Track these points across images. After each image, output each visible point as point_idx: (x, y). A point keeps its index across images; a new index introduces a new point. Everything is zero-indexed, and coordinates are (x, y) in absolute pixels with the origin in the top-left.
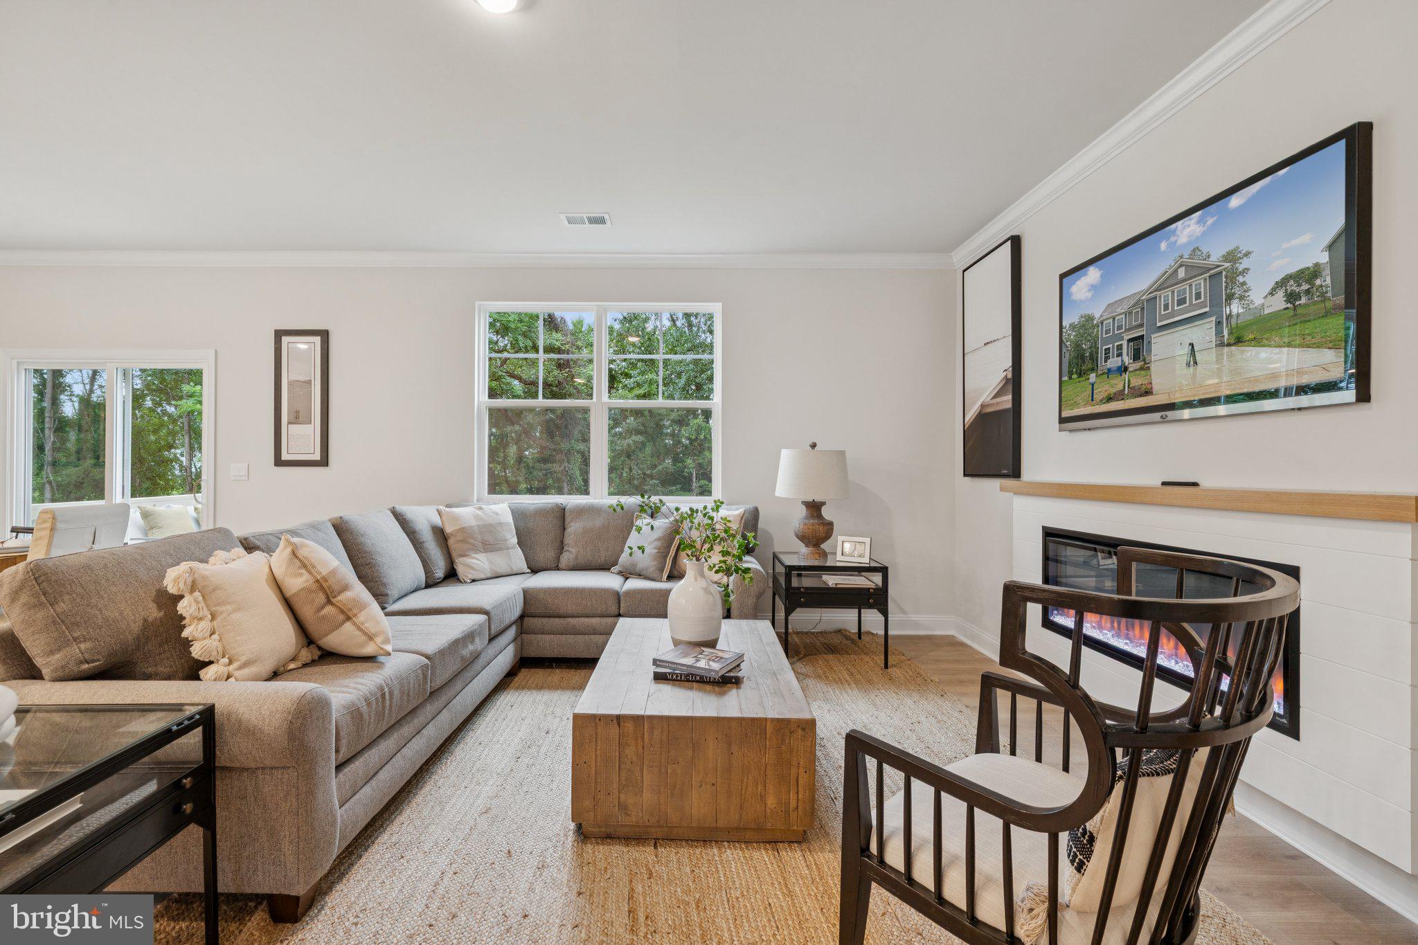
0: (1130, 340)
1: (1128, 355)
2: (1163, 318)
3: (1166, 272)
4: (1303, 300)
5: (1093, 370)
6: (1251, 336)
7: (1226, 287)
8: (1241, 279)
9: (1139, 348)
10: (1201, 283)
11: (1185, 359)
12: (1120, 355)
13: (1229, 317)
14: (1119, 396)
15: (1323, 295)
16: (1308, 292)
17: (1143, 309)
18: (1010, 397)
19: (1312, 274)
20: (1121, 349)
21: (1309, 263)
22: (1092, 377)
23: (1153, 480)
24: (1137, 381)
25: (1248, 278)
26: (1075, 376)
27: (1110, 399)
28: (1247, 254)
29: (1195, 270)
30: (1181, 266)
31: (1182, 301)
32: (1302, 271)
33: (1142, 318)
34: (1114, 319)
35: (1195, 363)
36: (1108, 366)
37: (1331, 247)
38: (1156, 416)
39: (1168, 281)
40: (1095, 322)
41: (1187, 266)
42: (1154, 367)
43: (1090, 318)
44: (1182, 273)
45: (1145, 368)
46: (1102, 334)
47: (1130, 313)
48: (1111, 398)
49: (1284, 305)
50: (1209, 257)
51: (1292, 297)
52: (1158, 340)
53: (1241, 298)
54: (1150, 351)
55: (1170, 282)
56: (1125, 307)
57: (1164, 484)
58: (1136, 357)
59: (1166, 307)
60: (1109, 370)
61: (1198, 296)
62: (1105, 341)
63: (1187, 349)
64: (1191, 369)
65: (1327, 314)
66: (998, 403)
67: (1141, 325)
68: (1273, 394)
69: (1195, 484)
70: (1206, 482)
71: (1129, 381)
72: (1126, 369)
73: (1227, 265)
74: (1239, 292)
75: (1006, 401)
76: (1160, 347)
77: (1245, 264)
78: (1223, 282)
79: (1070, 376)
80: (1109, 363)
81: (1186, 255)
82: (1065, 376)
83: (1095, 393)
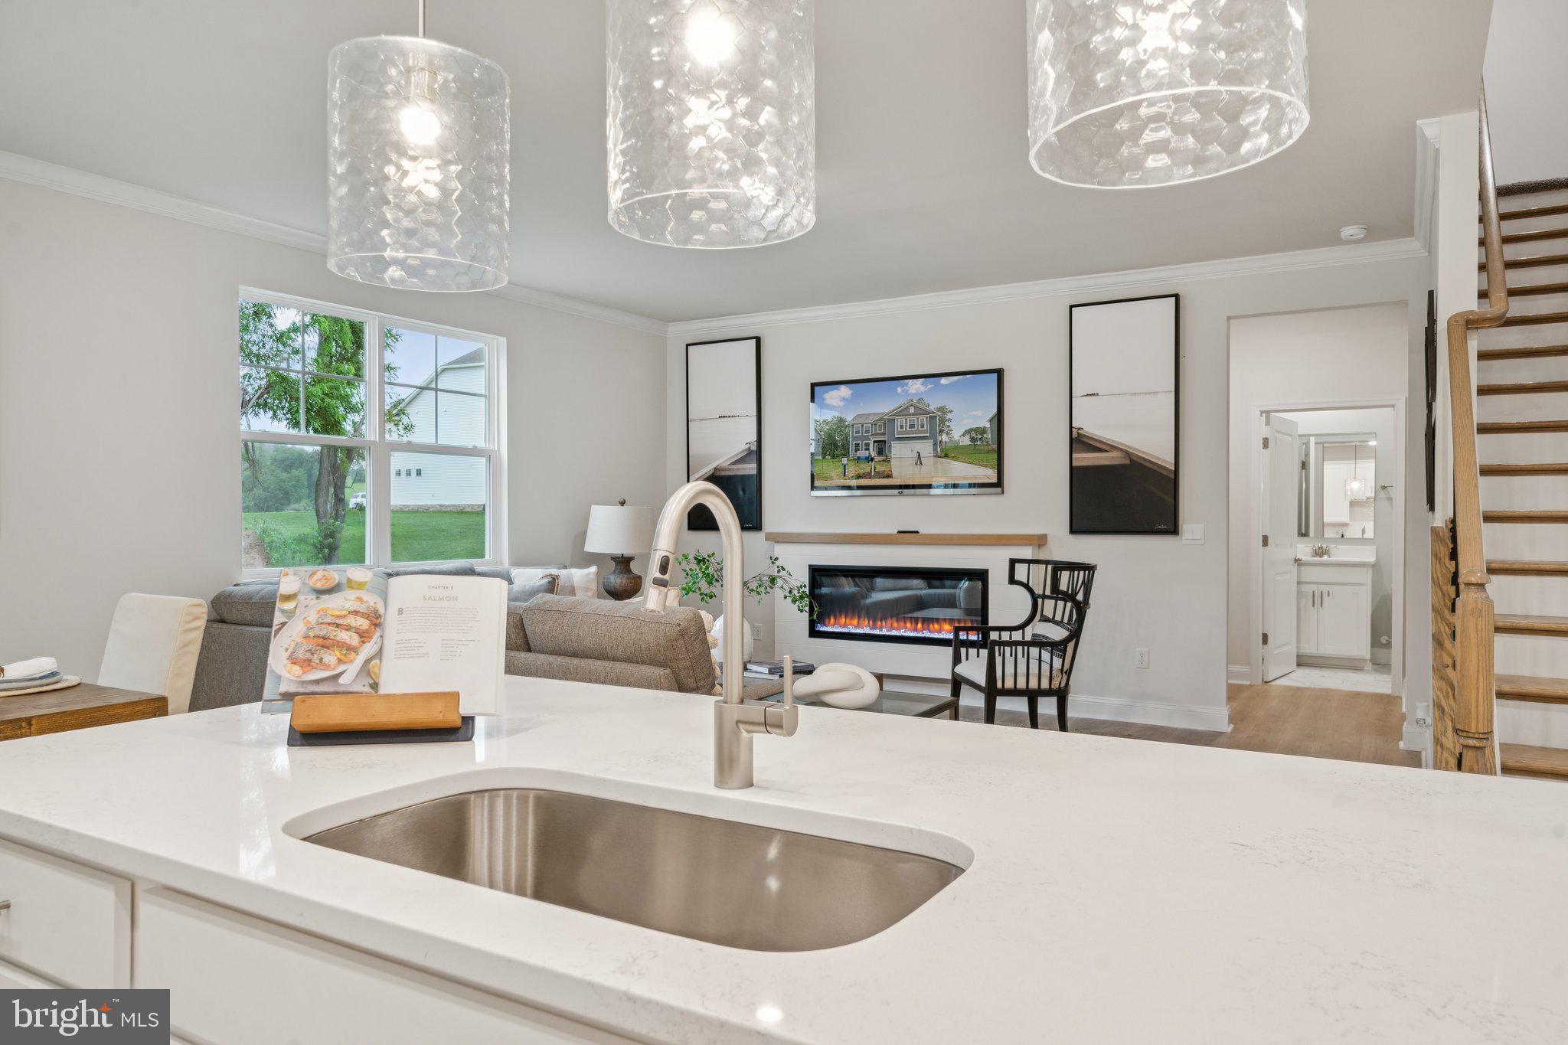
0: (875, 442)
1: (873, 450)
2: (899, 433)
3: (901, 406)
4: (979, 443)
5: (844, 455)
6: (953, 455)
7: (939, 425)
8: (947, 423)
9: (882, 447)
10: (924, 419)
11: (914, 460)
12: (867, 449)
13: (941, 442)
14: (867, 475)
15: (987, 442)
16: (980, 439)
17: (885, 424)
18: (755, 465)
19: (983, 431)
20: (869, 446)
21: (981, 426)
22: (845, 460)
23: (893, 530)
24: (880, 468)
25: (951, 424)
26: (828, 457)
27: (859, 477)
28: (951, 411)
29: (921, 411)
30: (911, 406)
31: (912, 426)
32: (978, 428)
33: (885, 429)
34: (862, 425)
35: (921, 463)
36: (858, 455)
37: (991, 421)
38: (896, 492)
39: (902, 412)
40: (847, 423)
41: (915, 407)
42: (892, 461)
43: (841, 420)
44: (912, 410)
45: (887, 461)
46: (852, 433)
47: (876, 424)
49: (969, 443)
50: (929, 406)
51: (973, 440)
52: (898, 446)
53: (947, 434)
54: (890, 451)
55: (905, 413)
56: (871, 420)
57: (899, 532)
58: (880, 452)
59: (902, 427)
60: (859, 458)
61: (922, 426)
62: (854, 438)
63: (916, 455)
64: (918, 466)
65: (989, 452)
66: (738, 469)
67: (884, 434)
69: (917, 532)
70: (923, 531)
71: (875, 467)
72: (872, 459)
73: (939, 413)
74: (946, 430)
75: (750, 468)
76: (897, 450)
77: (949, 416)
78: (937, 422)
79: (824, 456)
80: (859, 453)
81: (915, 400)
82: (818, 456)
83: (846, 471)
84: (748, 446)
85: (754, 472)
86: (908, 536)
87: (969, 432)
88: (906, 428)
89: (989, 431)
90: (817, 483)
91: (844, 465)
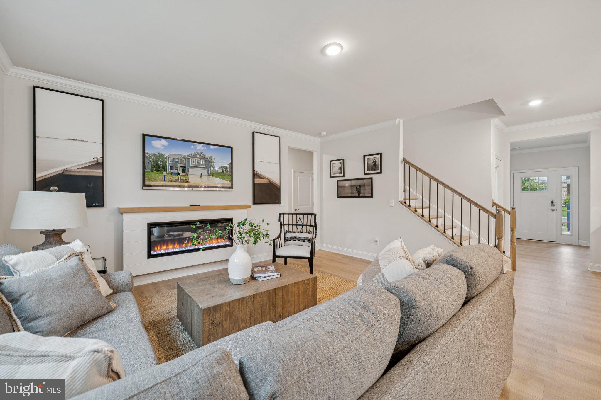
0: (180, 167)
1: (180, 170)
2: (192, 164)
3: (193, 154)
4: (225, 172)
5: (164, 171)
6: (215, 175)
7: (210, 164)
8: (213, 163)
9: (184, 170)
10: (203, 160)
11: (199, 176)
12: (177, 170)
13: (210, 170)
14: (176, 181)
15: (228, 172)
17: (185, 160)
18: (99, 171)
19: (226, 168)
20: (177, 168)
22: (164, 173)
23: (188, 205)
24: (183, 178)
26: (155, 171)
28: (214, 159)
29: (202, 157)
30: (198, 154)
31: (198, 162)
32: (224, 167)
33: (185, 162)
34: (174, 159)
35: (202, 178)
37: (229, 165)
39: (194, 156)
40: (165, 157)
42: (189, 175)
43: (162, 155)
44: (198, 156)
45: (187, 175)
46: (168, 161)
47: (181, 159)
48: (173, 181)
49: (221, 172)
50: (205, 155)
51: (223, 171)
53: (213, 167)
54: (188, 171)
56: (178, 157)
57: (191, 205)
58: (183, 171)
60: (172, 173)
61: (203, 163)
62: (170, 164)
63: (200, 174)
65: (228, 175)
66: (87, 172)
67: (185, 164)
68: (215, 187)
69: (199, 205)
70: (201, 205)
71: (180, 178)
72: (179, 174)
73: (210, 159)
75: (97, 172)
76: (192, 171)
77: (213, 161)
78: (209, 162)
79: (152, 170)
80: (172, 171)
81: (199, 152)
82: (148, 170)
83: (165, 178)
84: (96, 159)
85: (101, 175)
86: (195, 207)
87: (221, 167)
88: (196, 163)
89: (228, 168)
90: (147, 183)
91: (164, 176)
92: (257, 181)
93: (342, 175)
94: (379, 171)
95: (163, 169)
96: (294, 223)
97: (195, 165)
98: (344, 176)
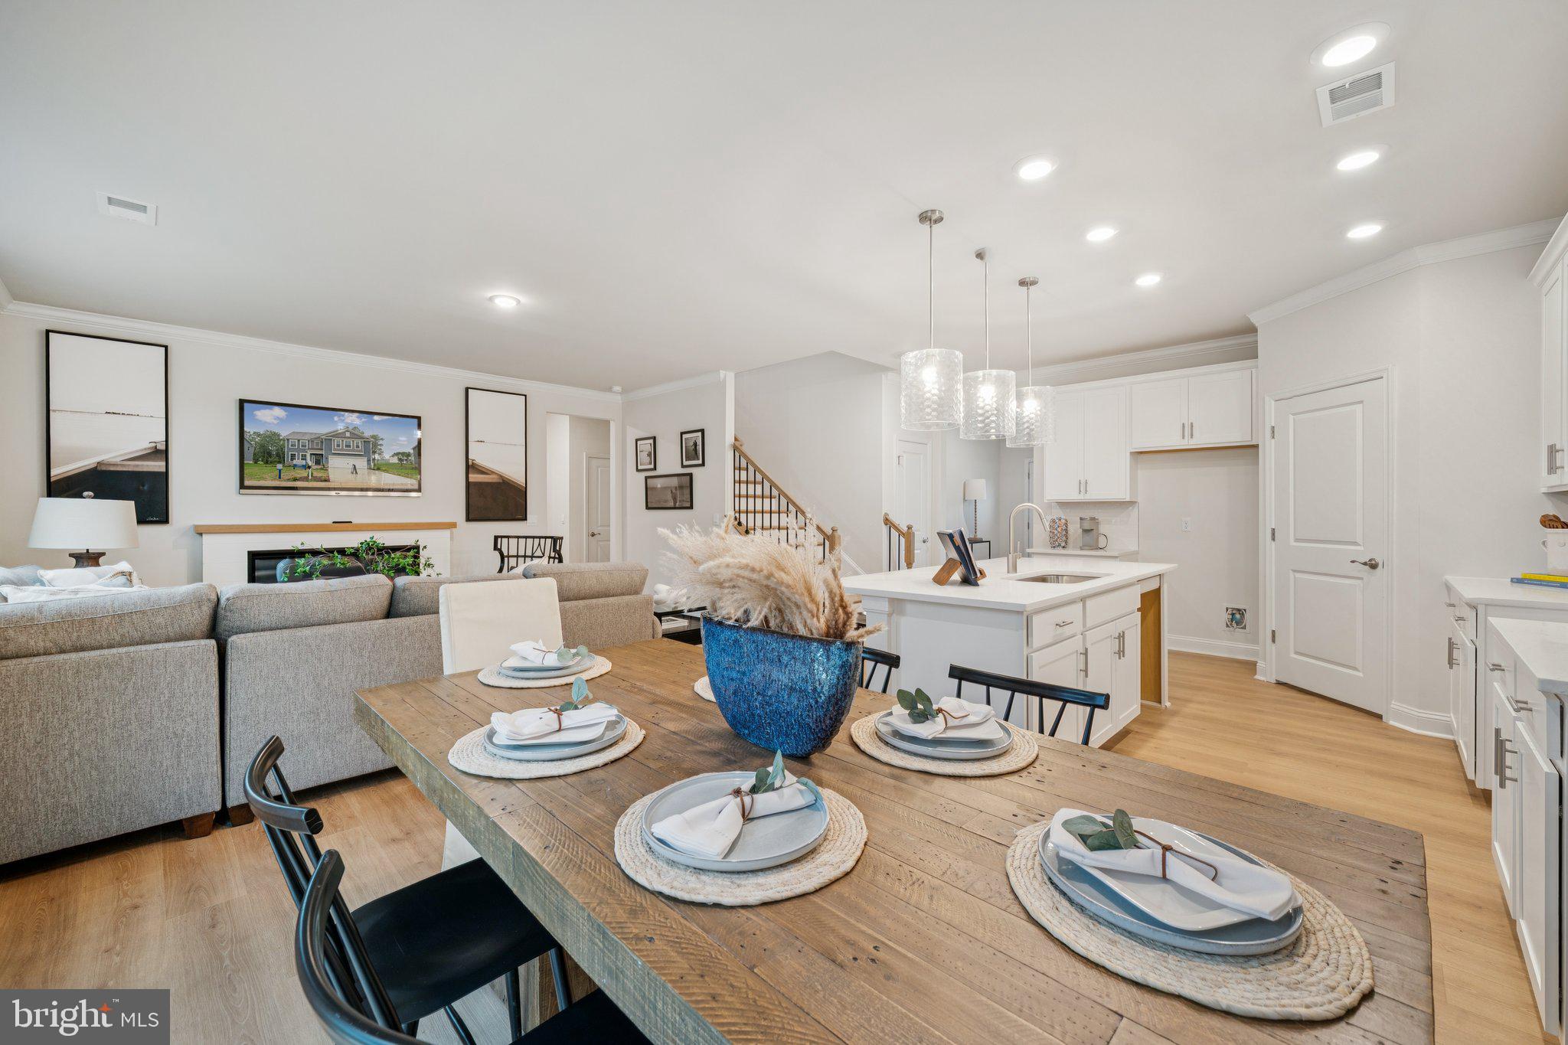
0: (311, 454)
2: (335, 450)
3: (338, 431)
4: (404, 462)
5: (280, 462)
6: (384, 469)
7: (372, 448)
8: (379, 447)
9: (319, 459)
10: (359, 442)
11: (350, 470)
13: (374, 459)
15: (411, 462)
16: (406, 460)
17: (322, 442)
18: (162, 463)
19: (408, 455)
21: (405, 451)
22: (280, 466)
23: (328, 521)
24: (316, 474)
25: (382, 448)
26: (262, 463)
27: (294, 480)
28: (381, 439)
29: (356, 436)
30: (348, 431)
31: (348, 446)
32: (401, 453)
34: (299, 441)
35: (356, 473)
37: (414, 449)
38: (333, 492)
39: (340, 434)
40: (281, 438)
41: (350, 433)
42: (329, 469)
43: (275, 434)
45: (325, 469)
46: (288, 445)
47: (313, 441)
49: (397, 462)
50: (363, 433)
51: (400, 460)
52: (334, 459)
53: (379, 454)
54: (326, 462)
55: (342, 436)
56: (308, 437)
57: (334, 522)
58: (318, 462)
59: (338, 446)
60: (295, 466)
61: (357, 447)
62: (290, 450)
63: (352, 467)
64: (354, 475)
65: (412, 469)
66: (138, 466)
67: (321, 449)
69: (350, 522)
70: (355, 521)
71: (312, 474)
72: (309, 467)
73: (372, 440)
74: (378, 451)
75: (157, 466)
76: (335, 462)
77: (381, 442)
78: (371, 445)
79: (256, 461)
80: (295, 462)
81: (350, 428)
82: (248, 461)
83: (282, 475)
84: (154, 445)
85: (163, 470)
86: (342, 525)
87: (397, 454)
88: (343, 447)
89: (412, 456)
90: (247, 483)
91: (280, 471)
92: (474, 477)
93: (652, 466)
94: (700, 462)
95: (277, 459)
96: (521, 553)
97: (342, 450)
98: (655, 468)
